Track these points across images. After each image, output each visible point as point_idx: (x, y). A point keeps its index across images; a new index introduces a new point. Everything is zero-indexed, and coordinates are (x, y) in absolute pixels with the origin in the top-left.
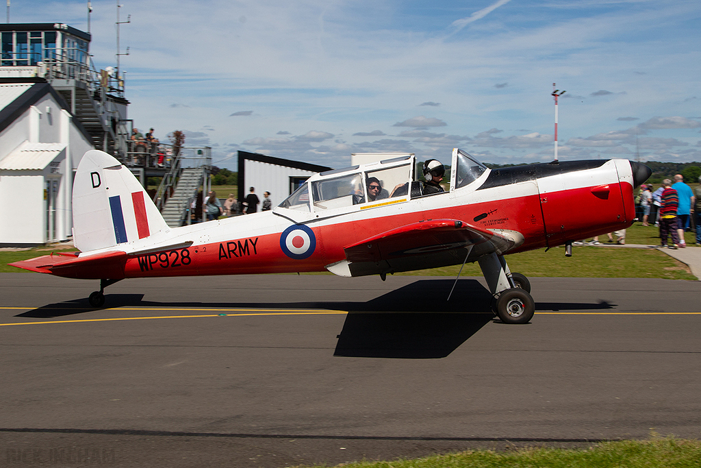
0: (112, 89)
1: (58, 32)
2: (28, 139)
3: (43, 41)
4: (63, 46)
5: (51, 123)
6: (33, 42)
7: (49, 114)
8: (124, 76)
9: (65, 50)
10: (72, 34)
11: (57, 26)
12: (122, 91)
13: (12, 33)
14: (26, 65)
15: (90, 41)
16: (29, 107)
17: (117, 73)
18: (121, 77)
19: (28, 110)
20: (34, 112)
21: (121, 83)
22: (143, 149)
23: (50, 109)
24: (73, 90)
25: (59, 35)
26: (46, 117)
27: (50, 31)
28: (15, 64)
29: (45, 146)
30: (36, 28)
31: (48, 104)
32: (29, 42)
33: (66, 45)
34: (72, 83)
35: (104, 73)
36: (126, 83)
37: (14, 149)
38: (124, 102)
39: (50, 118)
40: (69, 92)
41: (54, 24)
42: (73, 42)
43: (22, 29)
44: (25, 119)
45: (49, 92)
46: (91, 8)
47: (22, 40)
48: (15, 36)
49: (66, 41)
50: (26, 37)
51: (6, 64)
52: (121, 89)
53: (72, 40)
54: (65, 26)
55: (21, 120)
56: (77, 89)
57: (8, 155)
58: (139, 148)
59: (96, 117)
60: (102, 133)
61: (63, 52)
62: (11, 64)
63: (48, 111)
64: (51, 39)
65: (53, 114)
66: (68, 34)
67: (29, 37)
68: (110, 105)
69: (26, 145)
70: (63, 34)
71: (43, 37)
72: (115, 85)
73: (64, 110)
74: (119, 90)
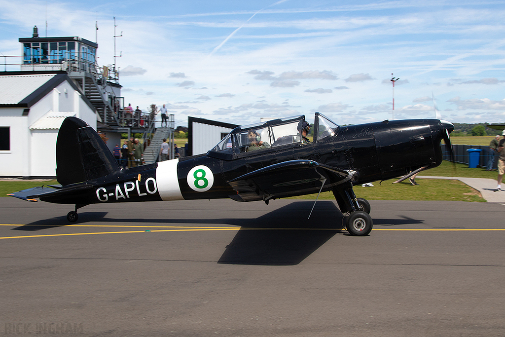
0: (111, 78)
1: (76, 42)
2: (52, 109)
3: (67, 48)
4: (79, 51)
6: (60, 48)
7: (66, 93)
9: (81, 53)
10: (85, 43)
11: (75, 39)
12: (118, 79)
13: (47, 43)
14: (57, 63)
15: (97, 48)
16: (53, 89)
17: (114, 68)
18: (116, 70)
19: (52, 91)
20: (55, 92)
21: (116, 74)
23: (67, 90)
24: (84, 78)
25: (77, 44)
26: (63, 95)
27: (71, 40)
28: (49, 63)
29: (62, 114)
30: (62, 40)
31: (65, 86)
32: (58, 48)
33: (81, 50)
34: (83, 74)
35: (105, 68)
37: (43, 116)
38: (118, 86)
39: (67, 96)
40: (81, 80)
41: (73, 37)
42: (86, 49)
43: (54, 40)
44: (49, 96)
45: (66, 79)
47: (54, 47)
48: (49, 45)
49: (81, 48)
50: (57, 46)
51: (43, 62)
53: (85, 47)
57: (38, 120)
58: (128, 115)
60: (103, 106)
61: (79, 54)
62: (47, 63)
63: (65, 91)
64: (72, 47)
65: (69, 94)
66: (83, 44)
68: (109, 88)
69: (51, 114)
70: (79, 44)
71: (67, 46)
72: (113, 75)
73: (77, 91)
74: (115, 79)
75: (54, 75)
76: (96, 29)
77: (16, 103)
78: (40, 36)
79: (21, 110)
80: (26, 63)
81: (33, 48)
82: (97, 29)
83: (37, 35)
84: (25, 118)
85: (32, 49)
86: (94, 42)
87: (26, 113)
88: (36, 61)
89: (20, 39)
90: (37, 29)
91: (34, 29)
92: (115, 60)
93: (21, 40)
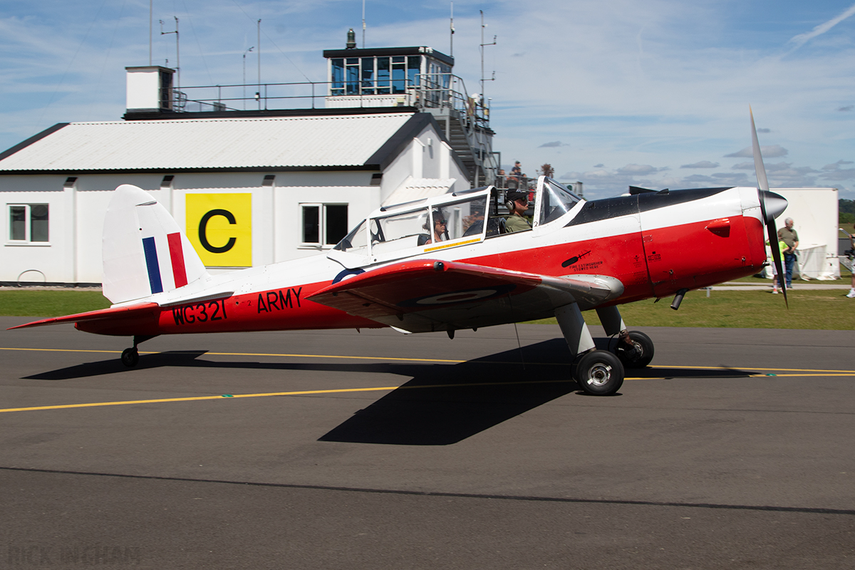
0: (477, 118)
1: (423, 56)
2: (411, 174)
3: (406, 67)
4: (427, 72)
5: (432, 156)
6: (395, 67)
7: (430, 146)
8: (489, 103)
9: (429, 76)
10: (435, 58)
11: (422, 50)
12: (488, 120)
13: (373, 59)
14: (388, 93)
15: (452, 65)
16: (412, 139)
17: (482, 100)
18: (486, 105)
19: (411, 144)
20: (417, 145)
21: (485, 111)
22: (514, 185)
23: (431, 141)
24: (447, 120)
25: (424, 59)
26: (427, 149)
27: (413, 55)
28: (376, 92)
29: (430, 182)
30: (398, 53)
31: (429, 136)
32: (391, 67)
33: (430, 70)
34: (446, 111)
35: (470, 101)
36: (491, 112)
37: (399, 186)
38: (489, 132)
39: (430, 151)
40: (444, 122)
41: (419, 48)
42: (437, 68)
43: (383, 54)
44: (408, 152)
45: (430, 122)
46: (454, 29)
47: (384, 66)
48: (375, 62)
49: (431, 66)
50: (389, 62)
51: (366, 92)
52: (486, 118)
53: (435, 65)
54: (430, 49)
55: (405, 154)
56: (452, 119)
57: (393, 192)
58: (512, 184)
59: (469, 149)
60: (473, 167)
61: (427, 78)
62: (371, 92)
63: (429, 143)
64: (415, 64)
65: (433, 147)
66: (432, 58)
67: (391, 63)
68: (481, 136)
69: (410, 181)
70: (427, 59)
71: (406, 62)
72: (479, 113)
73: (444, 142)
74: (484, 120)
75: (409, 115)
76: (450, 32)
77: (361, 164)
78: (359, 47)
79: (369, 175)
80: (334, 93)
81: (347, 67)
82: (453, 32)
83: (355, 45)
84: (376, 189)
85: (345, 69)
86: (449, 55)
87: (377, 179)
88: (353, 90)
89: (325, 51)
90: (353, 34)
91: (349, 34)
92: (483, 87)
93: (327, 54)
